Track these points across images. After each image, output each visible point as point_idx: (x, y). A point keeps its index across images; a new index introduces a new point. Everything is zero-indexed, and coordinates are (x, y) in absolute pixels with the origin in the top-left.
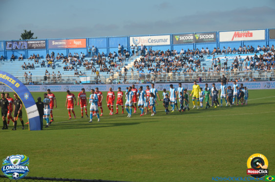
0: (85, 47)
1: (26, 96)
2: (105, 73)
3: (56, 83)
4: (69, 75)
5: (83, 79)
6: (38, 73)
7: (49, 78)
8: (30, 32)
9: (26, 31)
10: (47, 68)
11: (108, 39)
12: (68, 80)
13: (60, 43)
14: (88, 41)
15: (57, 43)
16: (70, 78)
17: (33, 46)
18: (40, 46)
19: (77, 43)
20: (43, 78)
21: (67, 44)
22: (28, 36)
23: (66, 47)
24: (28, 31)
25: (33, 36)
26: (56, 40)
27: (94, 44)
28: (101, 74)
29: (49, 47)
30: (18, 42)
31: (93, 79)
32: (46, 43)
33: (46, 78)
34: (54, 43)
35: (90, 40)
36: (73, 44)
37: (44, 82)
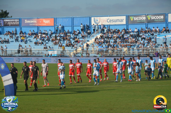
0: (53, 25)
1: (2, 67)
2: (70, 48)
3: (27, 56)
4: (39, 49)
6: (13, 47)
7: (22, 51)
8: (6, 12)
9: (2, 11)
10: (20, 43)
11: (73, 19)
12: (39, 53)
13: (32, 22)
14: (55, 20)
15: (29, 22)
16: (40, 52)
17: (9, 23)
18: (14, 23)
19: (46, 22)
20: (17, 52)
21: (38, 22)
22: (4, 15)
23: (37, 25)
26: (28, 19)
27: (61, 23)
28: (67, 48)
29: (22, 25)
31: (60, 53)
32: (20, 21)
33: (19, 52)
34: (26, 21)
35: (58, 19)
36: (42, 22)
37: (17, 55)
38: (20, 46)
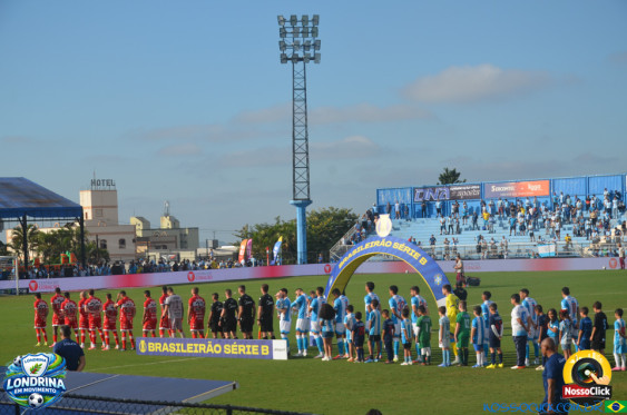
0: (547, 193)
1: (438, 280)
2: (583, 239)
4: (518, 242)
5: (542, 250)
6: (467, 241)
7: (485, 248)
8: (454, 172)
9: (447, 170)
11: (588, 180)
12: (519, 251)
13: (506, 189)
14: (552, 184)
15: (499, 189)
16: (522, 248)
17: (460, 194)
18: (470, 194)
19: (535, 188)
20: (475, 249)
21: (517, 190)
22: (450, 177)
23: (515, 195)
24: (451, 169)
25: (460, 179)
26: (497, 185)
27: (563, 188)
28: (575, 240)
29: (487, 195)
30: (433, 189)
31: (561, 249)
32: (481, 188)
33: (479, 249)
34: (494, 189)
35: (556, 182)
36: (526, 189)
37: (475, 255)
38: (480, 237)
